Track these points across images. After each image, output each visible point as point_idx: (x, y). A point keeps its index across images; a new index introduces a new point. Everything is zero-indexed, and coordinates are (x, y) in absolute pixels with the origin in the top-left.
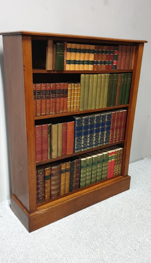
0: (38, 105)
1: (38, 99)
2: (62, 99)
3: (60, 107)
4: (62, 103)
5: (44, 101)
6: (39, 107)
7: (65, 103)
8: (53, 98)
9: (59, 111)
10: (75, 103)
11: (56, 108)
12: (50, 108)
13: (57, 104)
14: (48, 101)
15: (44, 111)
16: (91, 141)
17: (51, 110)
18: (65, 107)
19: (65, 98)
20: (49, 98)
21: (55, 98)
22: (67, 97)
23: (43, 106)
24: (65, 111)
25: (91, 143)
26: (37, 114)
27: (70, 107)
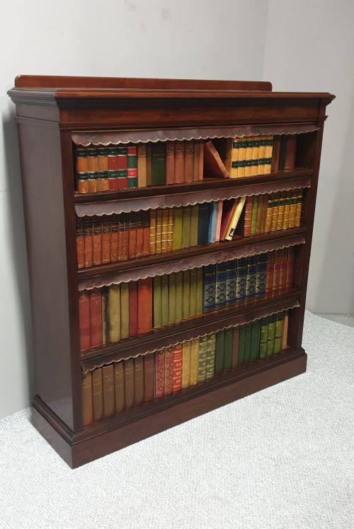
0: (95, 245)
1: (96, 234)
2: (140, 231)
3: (136, 245)
4: (140, 239)
5: (107, 237)
6: (97, 250)
7: (145, 238)
8: (122, 230)
9: (135, 253)
10: (164, 236)
11: (128, 249)
12: (118, 250)
13: (131, 241)
14: (115, 236)
15: (107, 256)
16: (233, 292)
17: (120, 252)
18: (145, 246)
19: (145, 229)
20: (117, 231)
21: (127, 229)
22: (149, 227)
23: (106, 246)
24: (146, 253)
25: (232, 294)
26: (95, 262)
27: (156, 244)
